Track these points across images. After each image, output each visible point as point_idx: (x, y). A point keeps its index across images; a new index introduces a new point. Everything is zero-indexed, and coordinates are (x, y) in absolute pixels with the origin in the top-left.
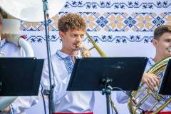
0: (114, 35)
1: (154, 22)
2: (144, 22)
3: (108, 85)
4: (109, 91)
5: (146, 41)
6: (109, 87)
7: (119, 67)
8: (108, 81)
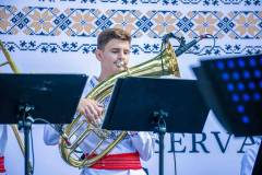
0: (39, 40)
1: (98, 23)
2: (83, 23)
3: (27, 115)
4: (29, 124)
5: (86, 50)
6: (30, 118)
7: (45, 89)
8: (28, 109)
